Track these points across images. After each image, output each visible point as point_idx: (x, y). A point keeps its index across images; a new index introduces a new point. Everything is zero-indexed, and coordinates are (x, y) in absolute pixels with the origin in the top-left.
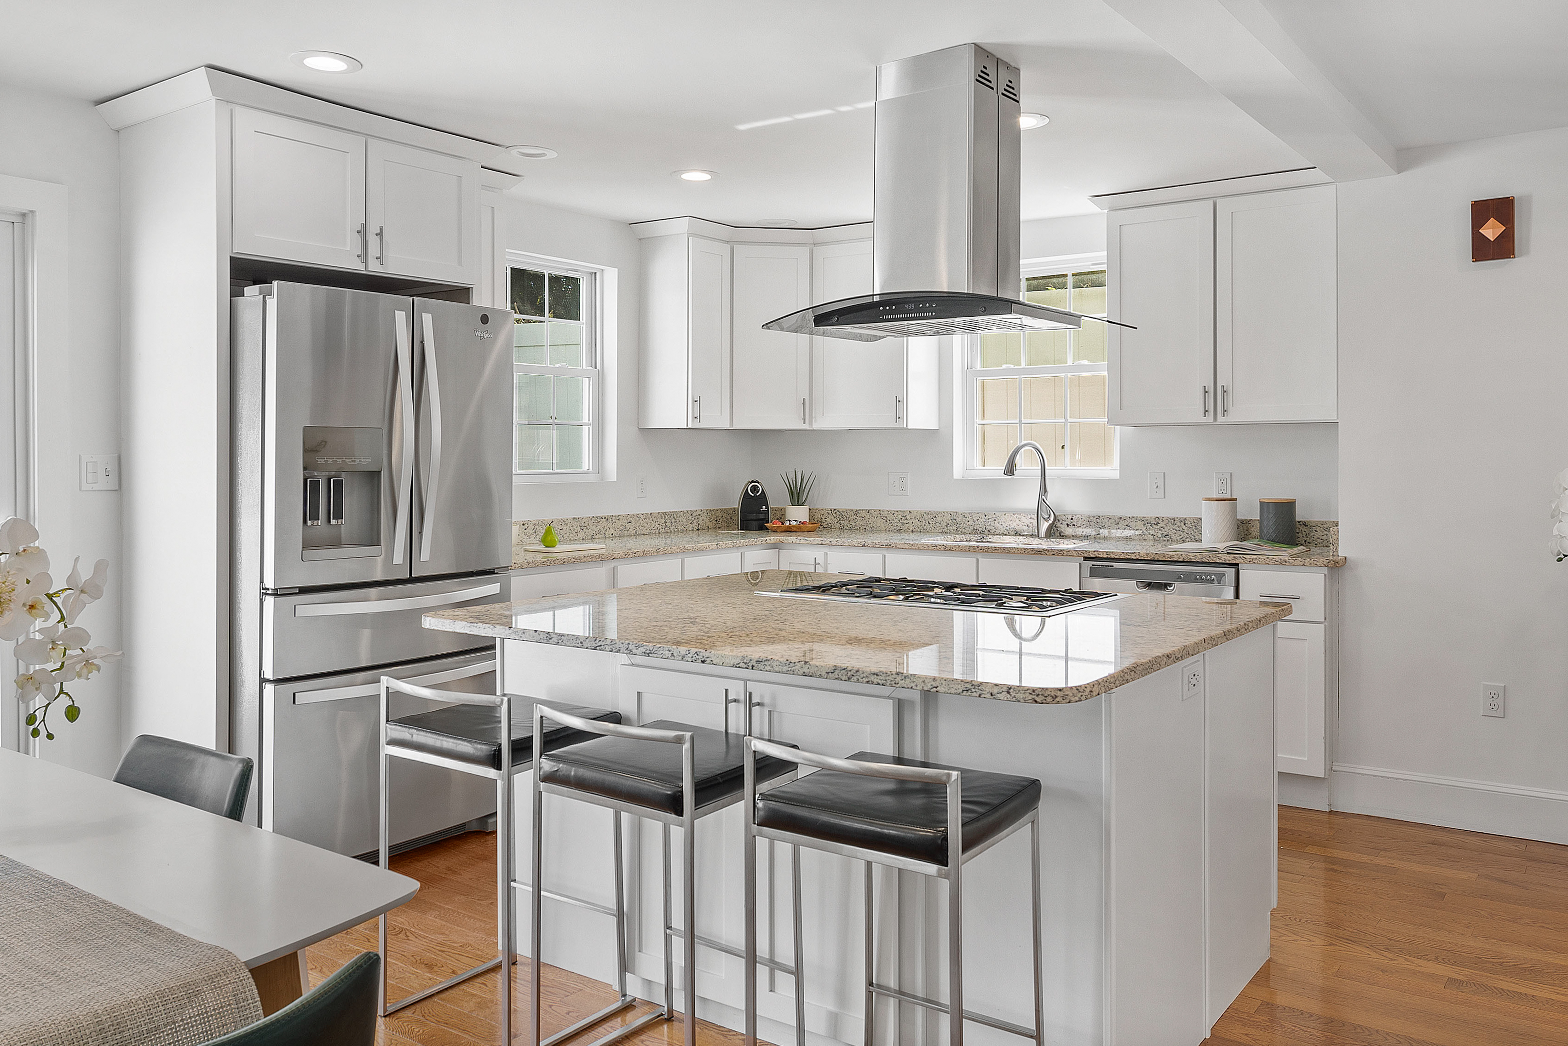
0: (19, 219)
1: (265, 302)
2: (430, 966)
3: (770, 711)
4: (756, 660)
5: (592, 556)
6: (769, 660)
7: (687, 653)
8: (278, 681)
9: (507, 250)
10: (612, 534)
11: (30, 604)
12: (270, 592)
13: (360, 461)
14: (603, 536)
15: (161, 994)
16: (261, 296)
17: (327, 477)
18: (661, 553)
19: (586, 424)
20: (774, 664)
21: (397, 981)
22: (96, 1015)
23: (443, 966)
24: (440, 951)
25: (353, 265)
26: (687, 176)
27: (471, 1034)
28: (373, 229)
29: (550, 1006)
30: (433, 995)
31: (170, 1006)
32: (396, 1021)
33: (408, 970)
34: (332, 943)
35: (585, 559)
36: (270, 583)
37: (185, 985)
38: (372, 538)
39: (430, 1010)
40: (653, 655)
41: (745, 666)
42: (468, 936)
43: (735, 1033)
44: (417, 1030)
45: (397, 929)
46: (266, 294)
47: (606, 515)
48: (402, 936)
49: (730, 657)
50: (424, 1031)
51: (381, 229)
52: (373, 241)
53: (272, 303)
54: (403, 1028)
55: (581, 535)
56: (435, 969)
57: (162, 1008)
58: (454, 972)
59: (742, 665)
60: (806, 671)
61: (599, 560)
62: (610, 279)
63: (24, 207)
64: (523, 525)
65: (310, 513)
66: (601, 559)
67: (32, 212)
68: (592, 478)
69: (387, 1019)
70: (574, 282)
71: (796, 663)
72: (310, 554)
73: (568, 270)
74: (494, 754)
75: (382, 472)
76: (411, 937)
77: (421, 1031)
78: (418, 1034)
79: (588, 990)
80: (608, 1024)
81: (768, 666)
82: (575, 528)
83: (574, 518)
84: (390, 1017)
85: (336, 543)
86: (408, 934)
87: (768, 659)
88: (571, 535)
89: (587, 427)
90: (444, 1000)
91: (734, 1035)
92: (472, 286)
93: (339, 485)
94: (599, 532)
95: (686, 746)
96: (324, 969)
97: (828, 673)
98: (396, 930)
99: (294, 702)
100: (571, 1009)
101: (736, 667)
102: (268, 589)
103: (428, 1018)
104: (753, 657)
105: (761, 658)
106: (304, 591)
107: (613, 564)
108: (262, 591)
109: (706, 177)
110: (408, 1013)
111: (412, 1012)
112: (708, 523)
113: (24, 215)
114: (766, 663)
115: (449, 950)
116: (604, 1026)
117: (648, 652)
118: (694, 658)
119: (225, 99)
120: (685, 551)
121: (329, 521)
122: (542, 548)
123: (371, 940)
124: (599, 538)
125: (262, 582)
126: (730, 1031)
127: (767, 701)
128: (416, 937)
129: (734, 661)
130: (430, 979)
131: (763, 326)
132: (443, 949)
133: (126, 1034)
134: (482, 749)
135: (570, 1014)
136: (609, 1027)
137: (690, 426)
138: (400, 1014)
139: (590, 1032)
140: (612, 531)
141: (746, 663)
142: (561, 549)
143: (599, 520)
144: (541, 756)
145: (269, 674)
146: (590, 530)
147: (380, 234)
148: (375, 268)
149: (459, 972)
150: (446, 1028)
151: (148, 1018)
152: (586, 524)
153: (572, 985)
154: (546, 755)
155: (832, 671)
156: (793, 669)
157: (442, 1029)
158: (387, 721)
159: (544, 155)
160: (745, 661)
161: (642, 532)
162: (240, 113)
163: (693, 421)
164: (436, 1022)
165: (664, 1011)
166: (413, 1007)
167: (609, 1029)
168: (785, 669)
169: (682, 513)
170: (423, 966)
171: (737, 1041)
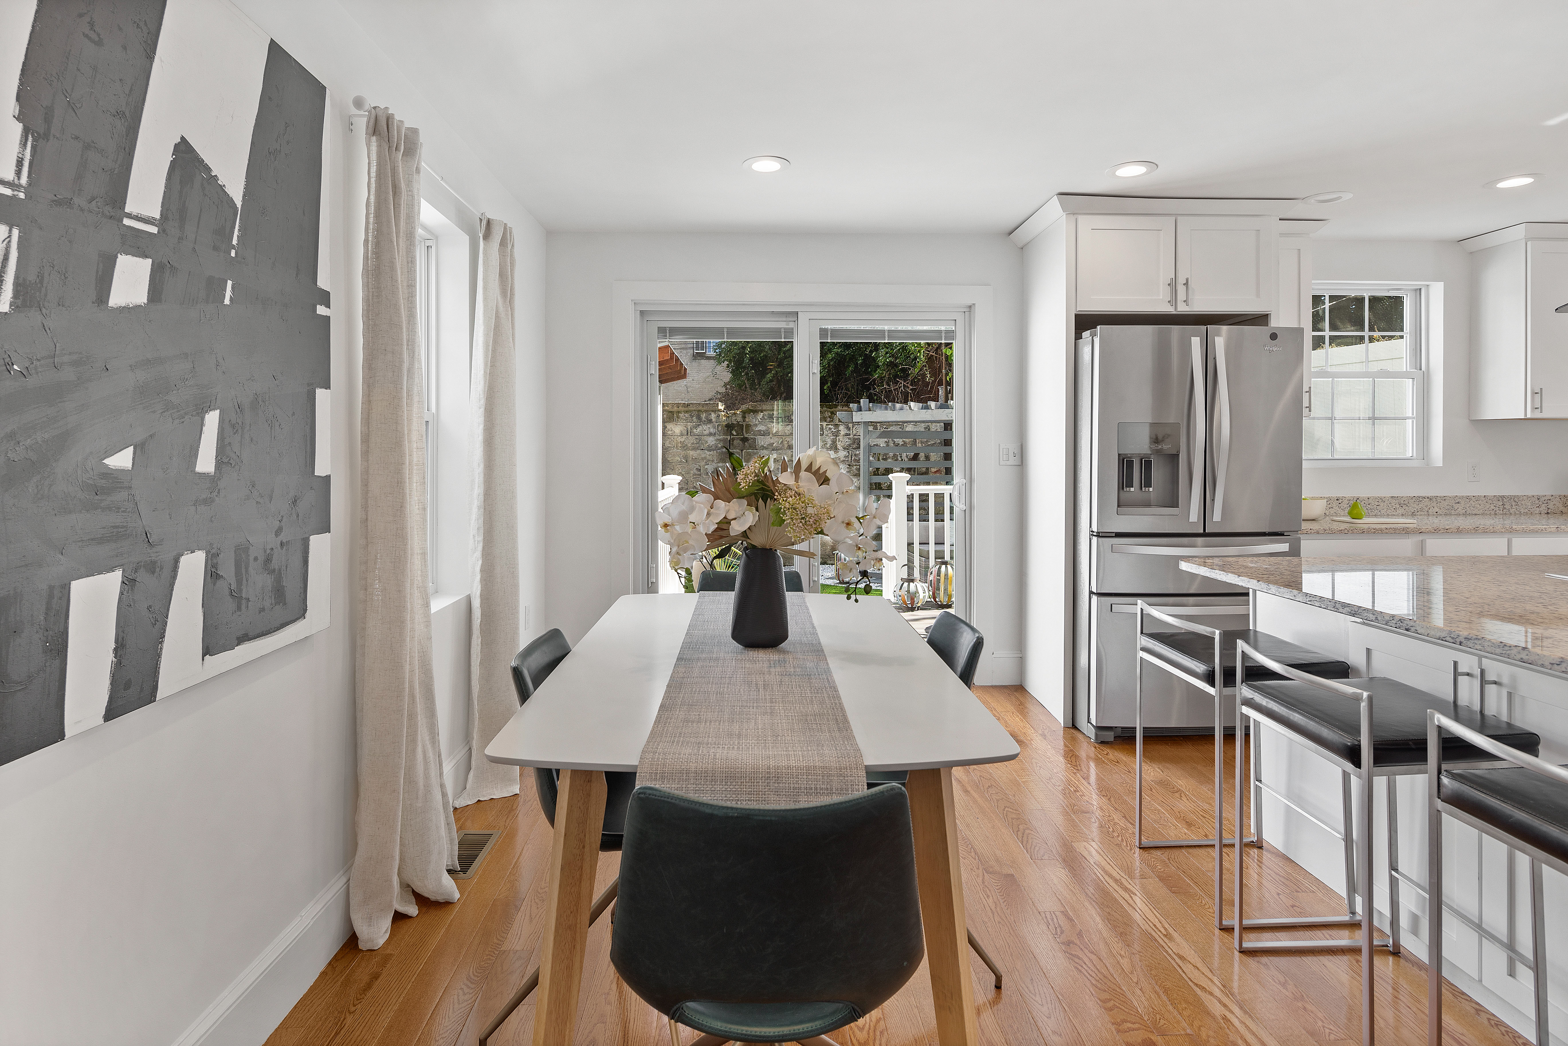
0: (968, 310)
1: (1093, 340)
2: (1189, 824)
3: (1510, 694)
4: (1464, 636)
5: (1395, 529)
6: (1479, 639)
7: (1391, 619)
8: (1100, 595)
9: (1313, 282)
10: (1437, 513)
11: (847, 522)
12: (1095, 534)
13: (1162, 447)
14: (1426, 513)
15: (808, 768)
16: (1091, 337)
17: (1140, 458)
18: (1480, 531)
19: (1409, 418)
20: (1486, 644)
21: (1160, 826)
22: (769, 768)
23: (1199, 828)
24: (1201, 816)
25: (1165, 308)
26: (1502, 185)
27: (1201, 888)
28: (1181, 280)
29: (1278, 894)
30: (1183, 846)
31: (810, 777)
32: (1147, 855)
33: (1171, 821)
34: (1125, 782)
35: (1387, 531)
36: (1095, 529)
37: (824, 768)
38: (1172, 501)
39: (1176, 857)
40: (1358, 616)
41: (1452, 641)
42: (1230, 812)
43: (1469, 999)
44: (1160, 867)
45: (1176, 789)
46: (1093, 335)
47: (1429, 495)
48: (1177, 795)
49: (1436, 630)
50: (1164, 870)
51: (1187, 280)
52: (1181, 290)
53: (1097, 340)
54: (1150, 862)
56: (1193, 828)
57: (805, 777)
58: (1206, 836)
59: (1448, 639)
60: (1525, 657)
61: (1404, 532)
62: (1437, 293)
63: (969, 303)
64: (1337, 500)
65: (1125, 481)
66: (1406, 532)
67: (974, 304)
68: (1415, 464)
69: (1141, 851)
70: (1398, 301)
71: (1512, 648)
72: (1122, 510)
73: (1389, 290)
74: (1209, 674)
75: (1180, 454)
76: (1184, 799)
77: (1163, 870)
78: (1160, 870)
79: (1320, 895)
80: (1329, 932)
81: (1479, 645)
82: (1393, 504)
83: (1392, 497)
84: (1143, 850)
85: (1148, 505)
86: (1182, 795)
87: (1479, 637)
88: (1390, 511)
89: (1411, 421)
90: (1189, 853)
91: (1467, 1000)
92: (1270, 312)
93: (1148, 464)
95: (1364, 705)
96: (1112, 799)
97: (1552, 664)
98: (1174, 789)
99: (1111, 611)
100: (1297, 904)
101: (1442, 640)
102: (1094, 532)
103: (1172, 862)
104: (1461, 633)
105: (1471, 635)
106: (1119, 535)
107: (1421, 537)
108: (1091, 533)
109: (1528, 180)
110: (1158, 853)
111: (1161, 853)
112: (1562, 508)
113: (970, 307)
114: (1476, 641)
115: (1210, 818)
116: (1324, 932)
117: (1353, 612)
118: (1398, 625)
119: (1072, 213)
120: (1511, 531)
121: (1141, 489)
122: (1348, 519)
123: (1153, 790)
124: (1420, 515)
125: (1090, 527)
126: (1463, 993)
127: (1505, 680)
128: (1188, 799)
129: (1441, 634)
130: (1185, 834)
131: (1556, 310)
132: (1205, 815)
133: (781, 785)
134: (1200, 668)
135: (1295, 908)
136: (1328, 934)
137: (1529, 416)
138: (1152, 851)
139: (1307, 930)
140: (1436, 509)
141: (1453, 638)
142: (1367, 521)
143: (1421, 499)
144: (1242, 683)
145: (1094, 590)
146: (1410, 507)
147: (1186, 284)
148: (1182, 308)
149: (1211, 837)
150: (1182, 875)
151: (795, 780)
152: (1406, 502)
153: (1307, 885)
154: (1246, 683)
155: (1558, 663)
156: (1508, 652)
157: (1179, 875)
158: (1142, 633)
159: (1339, 198)
160: (1452, 636)
161: (1474, 512)
162: (1082, 219)
163: (1532, 411)
164: (1177, 867)
165: (1389, 944)
166: (1164, 850)
167: (1328, 937)
168: (1498, 651)
169: (1525, 498)
170: (1184, 822)
171: (1468, 1008)
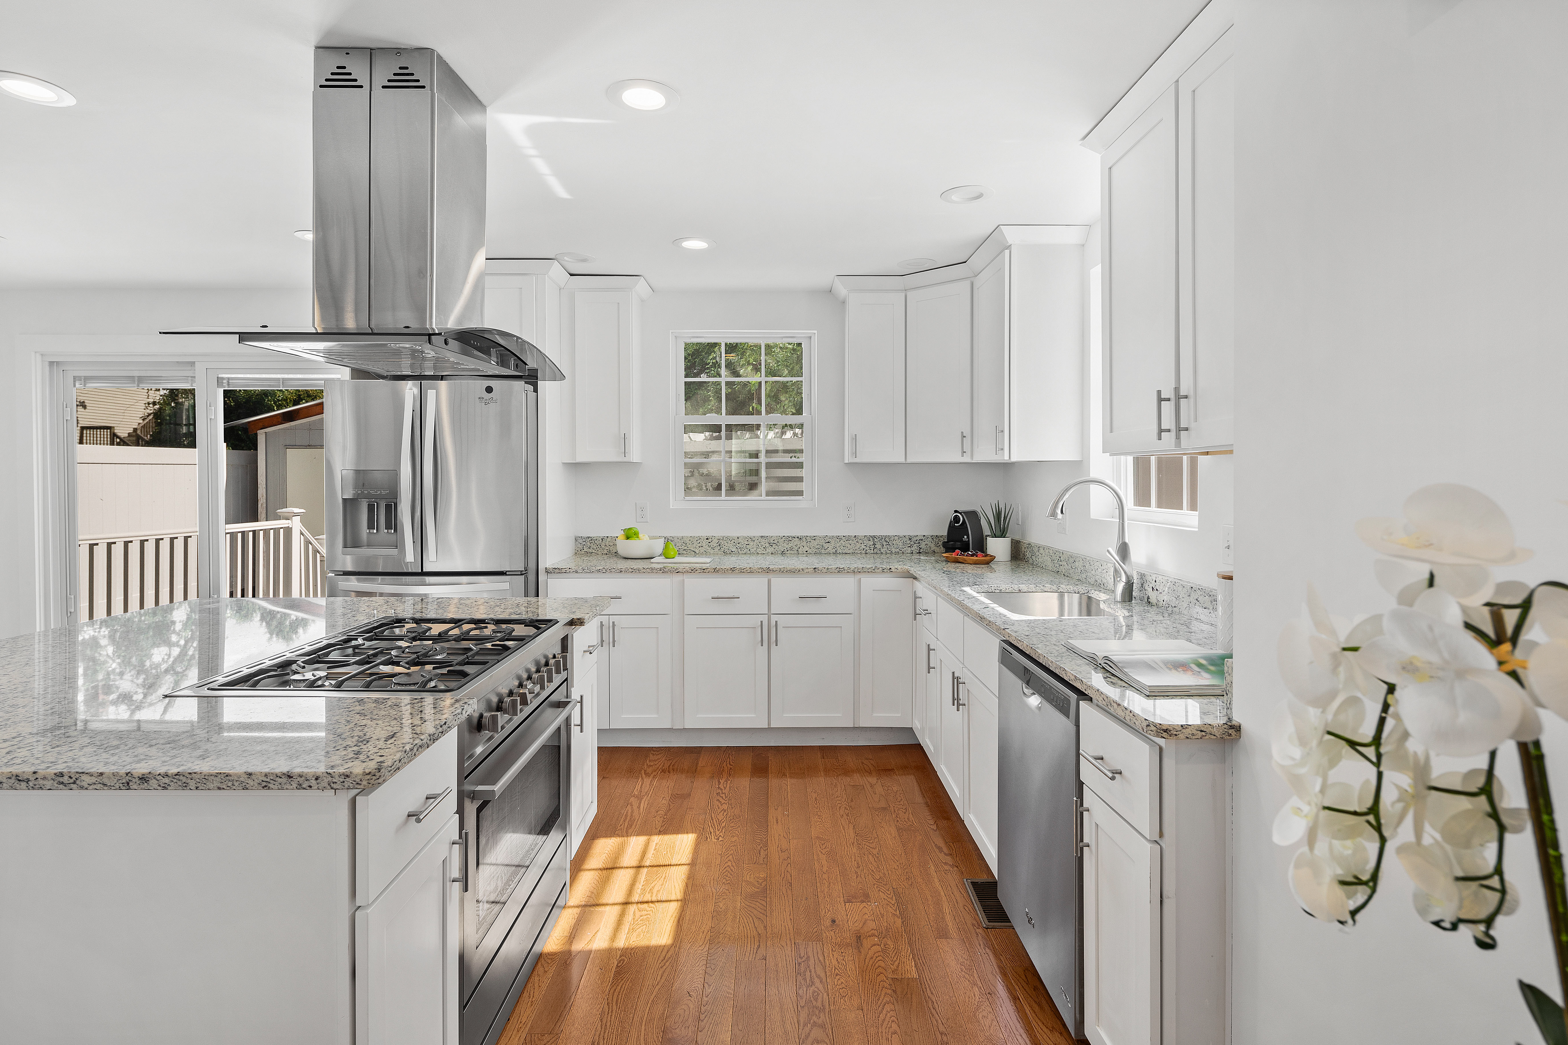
10: (807, 551)
14: (796, 552)
47: (799, 535)
55: (770, 550)
64: (707, 539)
73: (787, 338)
82: (763, 544)
83: (762, 537)
88: (759, 550)
93: (389, 507)
94: (791, 549)
106: (346, 573)
112: (933, 548)
121: (383, 530)
122: (662, 558)
124: (790, 555)
140: (806, 549)
143: (791, 539)
146: (780, 547)
152: (776, 542)
161: (844, 552)
169: (896, 538)
